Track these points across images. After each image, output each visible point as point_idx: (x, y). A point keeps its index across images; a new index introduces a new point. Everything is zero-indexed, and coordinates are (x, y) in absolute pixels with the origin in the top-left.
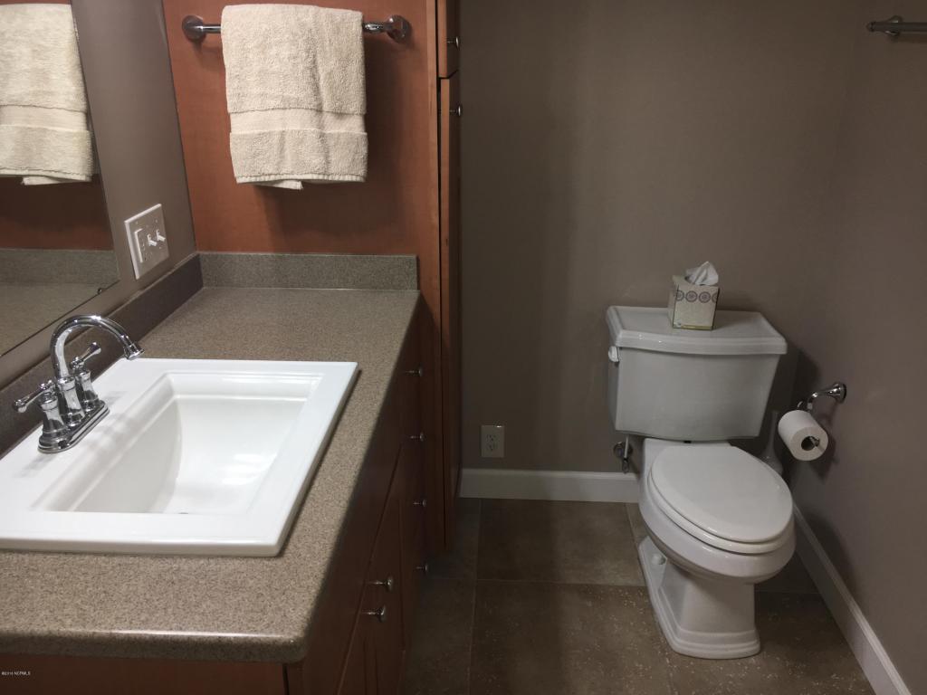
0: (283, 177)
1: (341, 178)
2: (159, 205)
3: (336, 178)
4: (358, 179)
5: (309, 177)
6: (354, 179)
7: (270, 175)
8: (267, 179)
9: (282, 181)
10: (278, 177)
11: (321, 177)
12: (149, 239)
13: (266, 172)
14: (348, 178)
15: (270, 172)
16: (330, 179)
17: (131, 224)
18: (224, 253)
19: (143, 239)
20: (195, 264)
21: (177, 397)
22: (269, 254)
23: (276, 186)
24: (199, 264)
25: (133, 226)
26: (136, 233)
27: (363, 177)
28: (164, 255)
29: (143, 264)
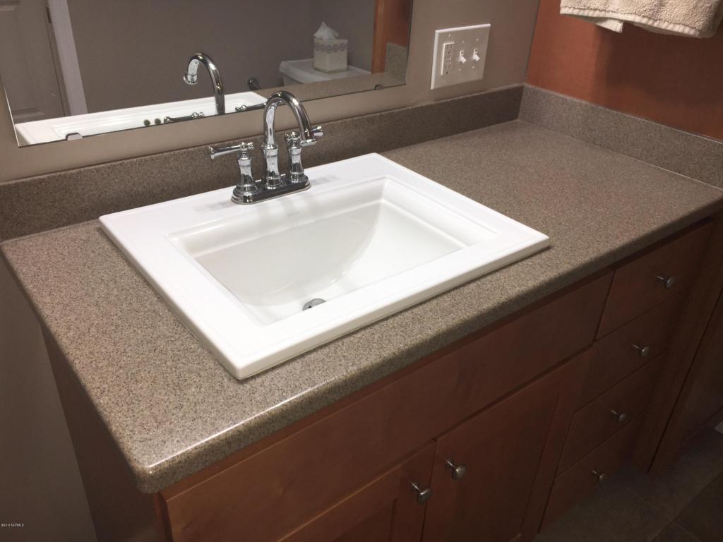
0: (608, 15)
1: (670, 27)
2: (489, 25)
3: (664, 26)
4: (692, 32)
5: (630, 18)
6: (687, 31)
7: (595, 10)
8: (591, 14)
9: (605, 19)
10: (602, 14)
11: (644, 21)
12: (461, 54)
13: (592, 7)
14: (678, 29)
15: (596, 7)
16: (656, 24)
17: (441, 34)
18: (544, 90)
19: (452, 53)
20: (516, 94)
21: (383, 201)
22: (584, 102)
23: (599, 24)
24: (520, 96)
25: (443, 37)
26: (445, 45)
27: (701, 31)
28: (476, 75)
29: (443, 77)
